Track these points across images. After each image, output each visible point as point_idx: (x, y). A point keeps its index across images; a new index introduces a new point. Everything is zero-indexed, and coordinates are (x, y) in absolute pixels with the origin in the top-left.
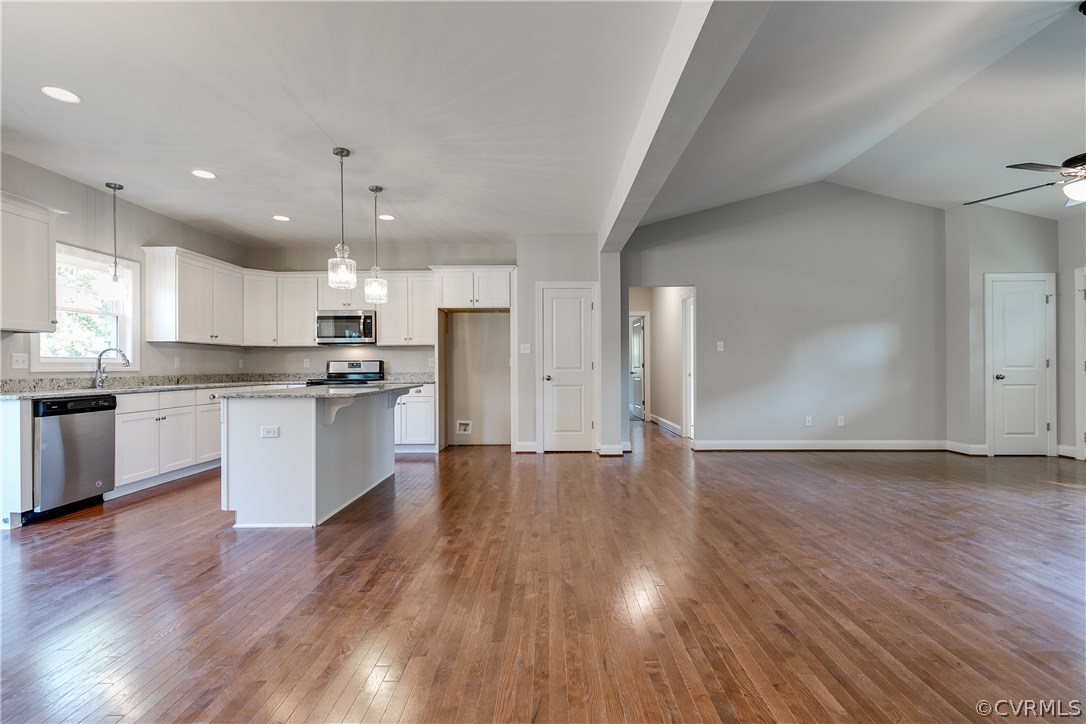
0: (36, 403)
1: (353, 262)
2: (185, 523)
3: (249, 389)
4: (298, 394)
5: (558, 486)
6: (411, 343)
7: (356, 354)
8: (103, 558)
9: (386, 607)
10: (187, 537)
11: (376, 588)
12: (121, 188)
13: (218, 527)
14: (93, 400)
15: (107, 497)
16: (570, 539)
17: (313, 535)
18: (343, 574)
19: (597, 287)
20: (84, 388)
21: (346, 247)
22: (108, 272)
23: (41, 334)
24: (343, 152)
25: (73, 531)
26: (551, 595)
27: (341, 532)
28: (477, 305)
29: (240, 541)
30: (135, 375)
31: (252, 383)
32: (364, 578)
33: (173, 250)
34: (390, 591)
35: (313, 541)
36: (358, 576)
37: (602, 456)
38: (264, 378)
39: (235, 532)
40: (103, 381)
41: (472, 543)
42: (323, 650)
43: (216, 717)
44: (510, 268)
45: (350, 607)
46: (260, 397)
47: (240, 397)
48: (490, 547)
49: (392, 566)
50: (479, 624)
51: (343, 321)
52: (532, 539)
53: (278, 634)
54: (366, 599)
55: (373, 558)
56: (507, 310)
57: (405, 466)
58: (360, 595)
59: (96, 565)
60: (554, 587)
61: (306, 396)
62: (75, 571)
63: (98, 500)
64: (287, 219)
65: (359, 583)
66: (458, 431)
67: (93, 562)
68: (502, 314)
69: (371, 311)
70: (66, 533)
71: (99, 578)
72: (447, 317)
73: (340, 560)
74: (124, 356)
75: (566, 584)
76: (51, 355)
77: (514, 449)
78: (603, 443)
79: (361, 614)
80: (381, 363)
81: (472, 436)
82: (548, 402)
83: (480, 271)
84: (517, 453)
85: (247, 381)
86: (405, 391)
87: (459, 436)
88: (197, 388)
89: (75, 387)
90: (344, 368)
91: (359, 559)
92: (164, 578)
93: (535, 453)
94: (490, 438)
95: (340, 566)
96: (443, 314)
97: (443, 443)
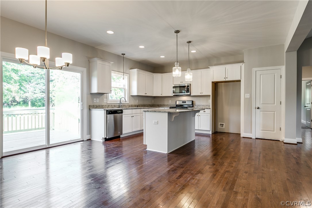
0: (107, 111)
1: (180, 68)
2: (135, 146)
3: (154, 109)
4: (163, 111)
5: (260, 154)
6: (202, 94)
7: (185, 98)
8: (117, 152)
9: (183, 186)
10: (135, 150)
11: (181, 179)
12: (125, 54)
13: (143, 149)
14: (118, 111)
15: (121, 136)
16: (262, 177)
17: (167, 156)
18: (172, 171)
19: (283, 68)
20: (117, 108)
21: (178, 63)
22: (122, 77)
23: (109, 94)
24: (177, 32)
25: (113, 144)
26: (249, 200)
27: (174, 157)
28: (227, 80)
29: (148, 154)
30: (127, 104)
31: (155, 107)
32: (178, 174)
33: (136, 69)
34: (186, 181)
35: (167, 158)
36: (177, 173)
37: (285, 143)
38: (159, 106)
39: (146, 151)
40: (121, 106)
41: (218, 170)
42: (162, 195)
43: (131, 206)
44: (241, 64)
45: (173, 183)
46: (153, 112)
47: (148, 111)
48: (225, 173)
49: (188, 172)
50: (216, 203)
51: (182, 87)
52: (244, 174)
53: (151, 185)
54: (178, 182)
55: (182, 168)
56: (240, 81)
57: (199, 137)
58: (176, 179)
59: (115, 154)
60: (251, 197)
61: (165, 112)
62: (111, 155)
63: (119, 137)
64: (164, 57)
65: (177, 175)
66: (219, 127)
67: (115, 153)
68: (237, 82)
69: (189, 84)
70: (112, 144)
71: (115, 158)
72: (216, 85)
73: (172, 166)
74: (125, 99)
75: (257, 197)
76: (116, 99)
77: (242, 136)
78: (286, 138)
79: (175, 186)
80: (192, 101)
81: (224, 129)
82: (258, 118)
83: (228, 67)
84: (243, 137)
85: (154, 107)
86: (198, 111)
87: (220, 129)
88: (141, 108)
89: (116, 107)
90: (181, 103)
91: (178, 167)
92: (128, 161)
93: (251, 138)
94: (232, 130)
95: (172, 168)
96: (214, 84)
97: (213, 130)
